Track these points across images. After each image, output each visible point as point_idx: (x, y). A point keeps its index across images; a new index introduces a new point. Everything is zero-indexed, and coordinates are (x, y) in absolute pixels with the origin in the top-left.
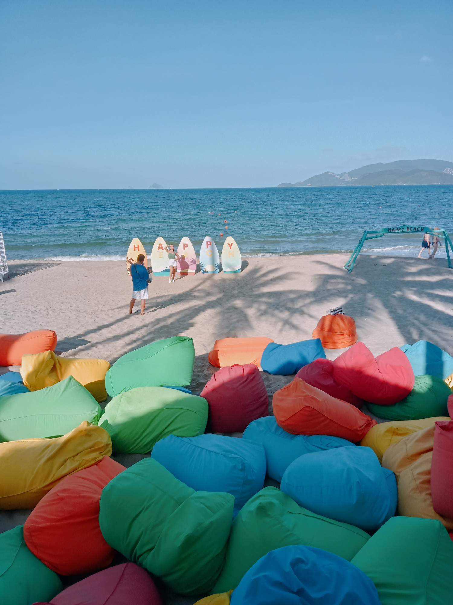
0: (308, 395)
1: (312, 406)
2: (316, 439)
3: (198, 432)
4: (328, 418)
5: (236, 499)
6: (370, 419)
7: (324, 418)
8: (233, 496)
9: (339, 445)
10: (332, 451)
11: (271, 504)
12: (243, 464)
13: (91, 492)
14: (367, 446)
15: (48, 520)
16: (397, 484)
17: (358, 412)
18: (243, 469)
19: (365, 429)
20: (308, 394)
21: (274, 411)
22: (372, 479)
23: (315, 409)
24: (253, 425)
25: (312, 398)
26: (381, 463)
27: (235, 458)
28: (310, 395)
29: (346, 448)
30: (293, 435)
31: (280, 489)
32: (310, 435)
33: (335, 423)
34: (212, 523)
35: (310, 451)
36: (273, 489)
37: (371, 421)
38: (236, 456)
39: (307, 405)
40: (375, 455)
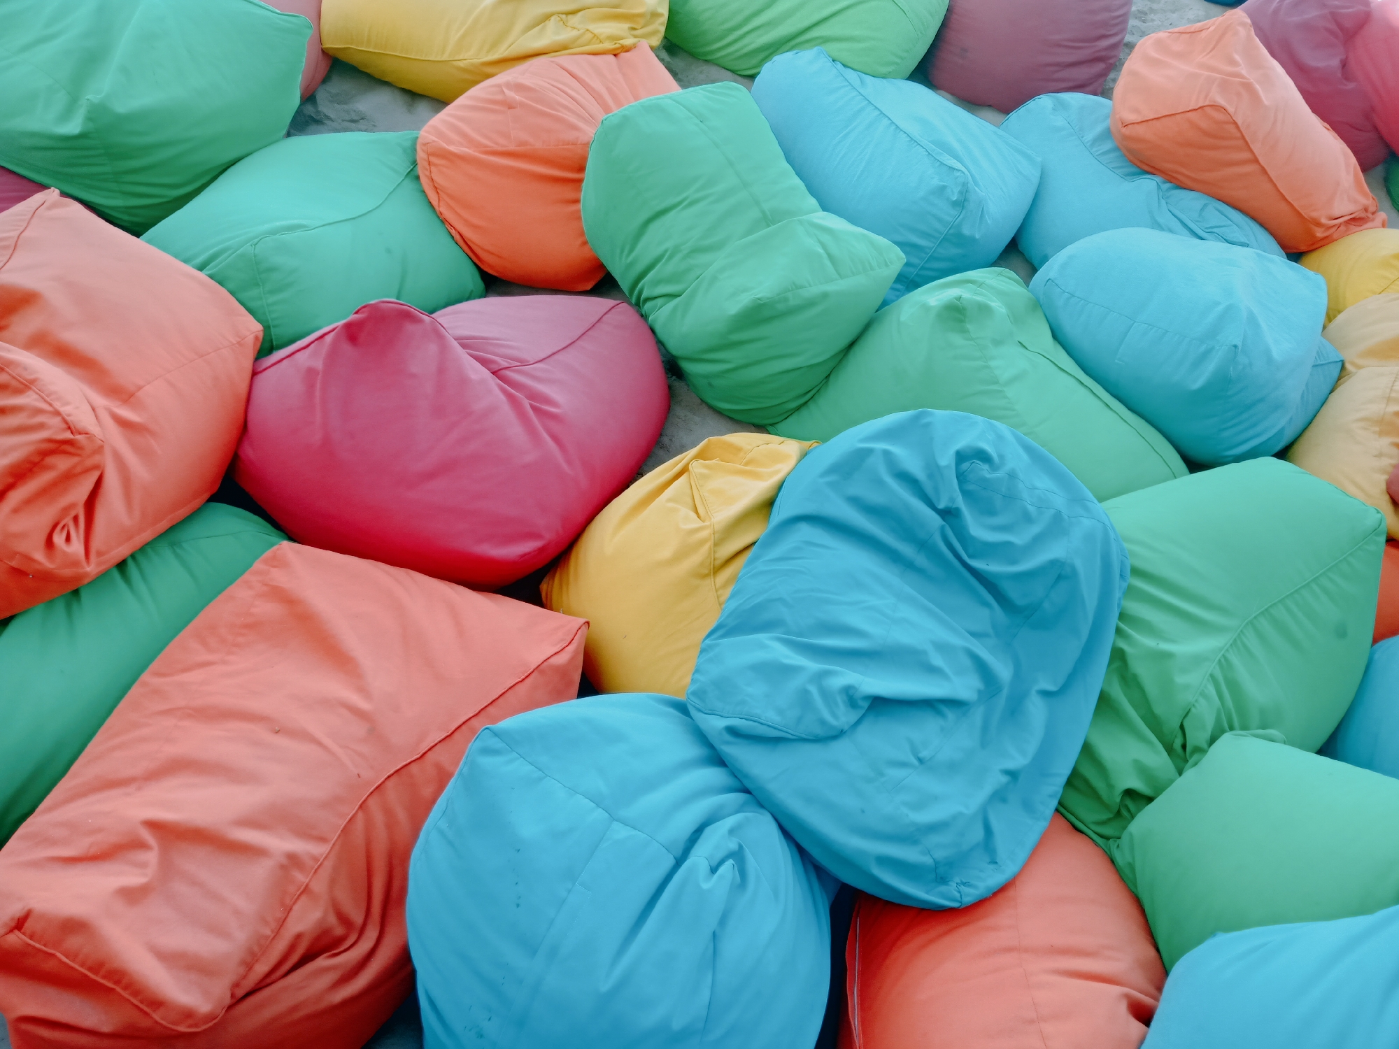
0: (1242, 76)
1: (1231, 110)
2: (1191, 202)
3: (890, 69)
4: (1256, 161)
5: (907, 264)
6: (1372, 209)
7: (1245, 155)
8: (904, 256)
9: (1243, 240)
10: (1214, 247)
11: (984, 310)
12: (965, 192)
13: (579, 116)
14: (1317, 270)
15: (470, 141)
16: (1332, 392)
17: (1351, 178)
18: (961, 204)
19: (1343, 228)
20: (1244, 72)
21: (1119, 89)
22: (1276, 354)
23: (1235, 123)
24: (1044, 102)
25: (1248, 87)
26: (1324, 327)
27: (952, 169)
28: (1248, 77)
29: (1258, 255)
30: (1134, 169)
31: (1028, 287)
32: (1182, 186)
33: (1271, 180)
34: (825, 296)
35: (1157, 226)
36: (1009, 278)
37: (1373, 213)
38: (958, 165)
39: (1221, 101)
40: (1323, 301)
